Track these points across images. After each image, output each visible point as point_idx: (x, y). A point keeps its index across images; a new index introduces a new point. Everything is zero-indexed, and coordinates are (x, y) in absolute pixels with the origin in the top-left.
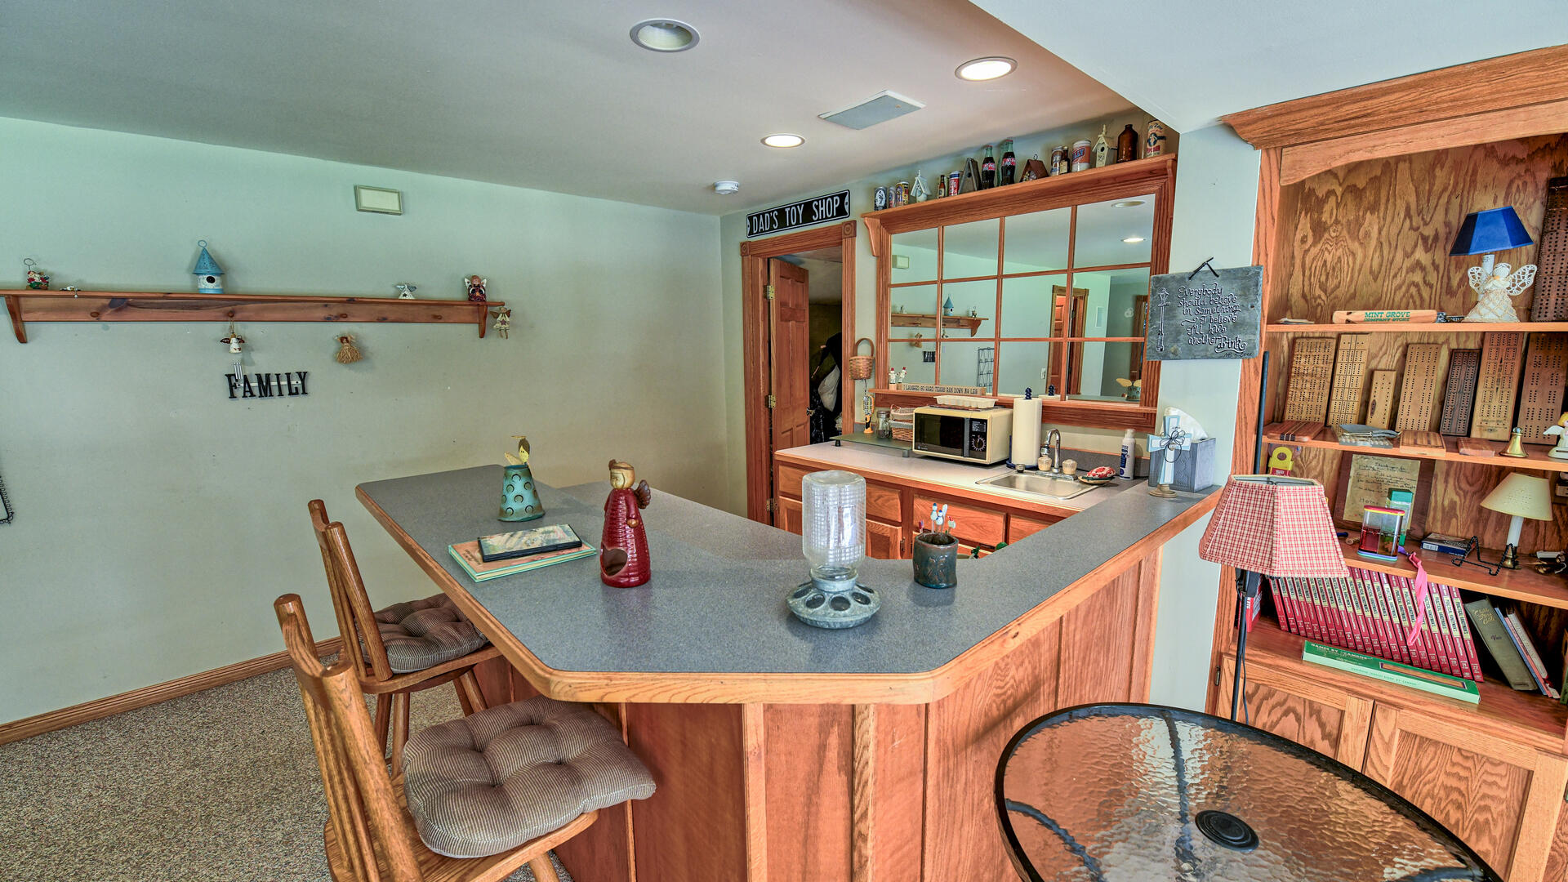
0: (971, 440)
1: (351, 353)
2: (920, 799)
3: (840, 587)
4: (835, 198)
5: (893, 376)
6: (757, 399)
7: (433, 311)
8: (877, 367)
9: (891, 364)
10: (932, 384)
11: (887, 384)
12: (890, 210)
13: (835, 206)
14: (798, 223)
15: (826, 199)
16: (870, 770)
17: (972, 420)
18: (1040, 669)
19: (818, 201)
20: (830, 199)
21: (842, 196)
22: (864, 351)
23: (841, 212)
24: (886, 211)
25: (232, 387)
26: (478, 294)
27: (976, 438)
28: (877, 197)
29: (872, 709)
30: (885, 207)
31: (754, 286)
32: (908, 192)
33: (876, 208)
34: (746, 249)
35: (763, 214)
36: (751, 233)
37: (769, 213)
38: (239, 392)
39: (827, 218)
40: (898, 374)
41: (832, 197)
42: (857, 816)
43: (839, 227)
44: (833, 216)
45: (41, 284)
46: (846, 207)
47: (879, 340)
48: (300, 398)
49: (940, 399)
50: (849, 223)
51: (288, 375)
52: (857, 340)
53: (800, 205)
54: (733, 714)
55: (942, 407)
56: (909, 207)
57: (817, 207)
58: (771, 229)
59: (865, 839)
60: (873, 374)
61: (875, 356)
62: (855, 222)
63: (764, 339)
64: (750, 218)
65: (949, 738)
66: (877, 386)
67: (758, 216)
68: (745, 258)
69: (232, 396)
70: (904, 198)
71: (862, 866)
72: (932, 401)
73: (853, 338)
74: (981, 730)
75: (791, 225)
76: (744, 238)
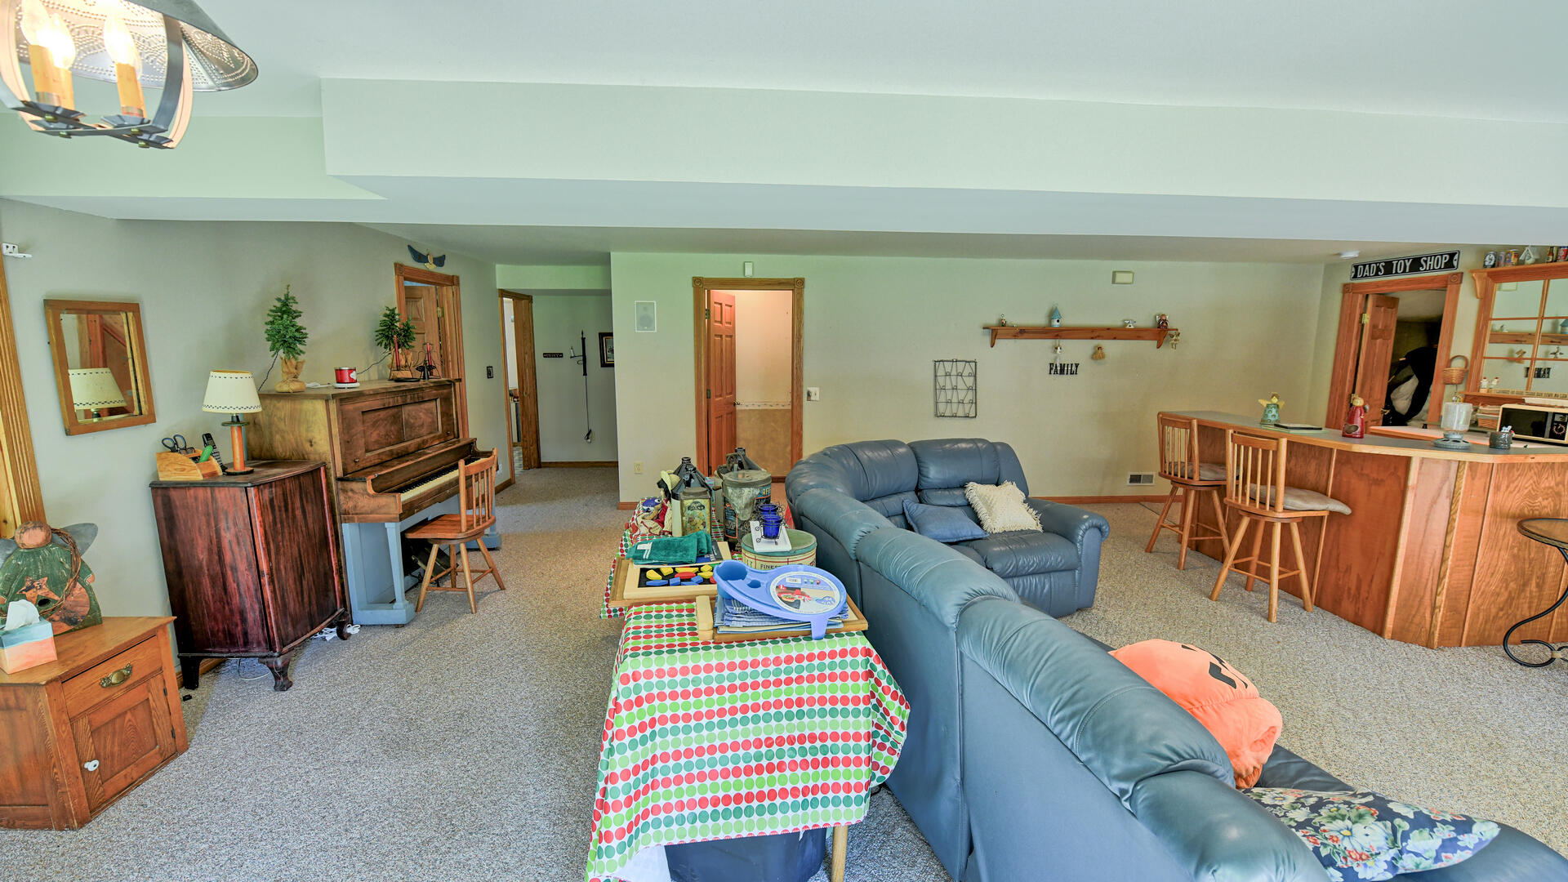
0: (1552, 426)
1: (1098, 354)
2: (1479, 531)
3: (1456, 437)
4: (1444, 256)
5: (1484, 383)
6: (1341, 396)
7: (1137, 334)
8: (1470, 374)
9: (1483, 374)
10: (1523, 389)
11: (1478, 388)
12: (1499, 269)
13: (1444, 261)
14: (1404, 271)
15: (1435, 256)
16: (1461, 496)
17: (1554, 414)
18: (1560, 507)
19: (1427, 257)
20: (1440, 257)
21: (1452, 255)
22: (1458, 365)
23: (1449, 265)
24: (1494, 269)
25: (1051, 369)
26: (1165, 324)
27: (1557, 426)
28: (1487, 259)
29: (1467, 464)
30: (1493, 266)
31: (1351, 315)
32: (1517, 255)
33: (1485, 266)
34: (1346, 289)
35: (1370, 265)
36: (1355, 277)
37: (1376, 264)
38: (1053, 372)
39: (1434, 269)
40: (1490, 382)
41: (1442, 255)
42: (1452, 512)
43: (1447, 276)
44: (1440, 268)
45: (1003, 325)
46: (1455, 263)
47: (1474, 356)
48: (1074, 375)
49: (1527, 400)
50: (1457, 274)
51: (1072, 365)
52: (1452, 355)
53: (1409, 260)
54: (1408, 459)
55: (1528, 404)
56: (1518, 267)
57: (1426, 262)
58: (1377, 274)
59: (1454, 520)
60: (1465, 381)
61: (1468, 368)
62: (1462, 273)
63: (1354, 352)
64: (1356, 267)
65: (1498, 509)
66: (1467, 388)
67: (1364, 266)
68: (1347, 295)
69: (1050, 373)
70: (1513, 260)
71: (1452, 531)
72: (1522, 401)
73: (1448, 355)
74: (1517, 515)
75: (1396, 272)
76: (1348, 280)
